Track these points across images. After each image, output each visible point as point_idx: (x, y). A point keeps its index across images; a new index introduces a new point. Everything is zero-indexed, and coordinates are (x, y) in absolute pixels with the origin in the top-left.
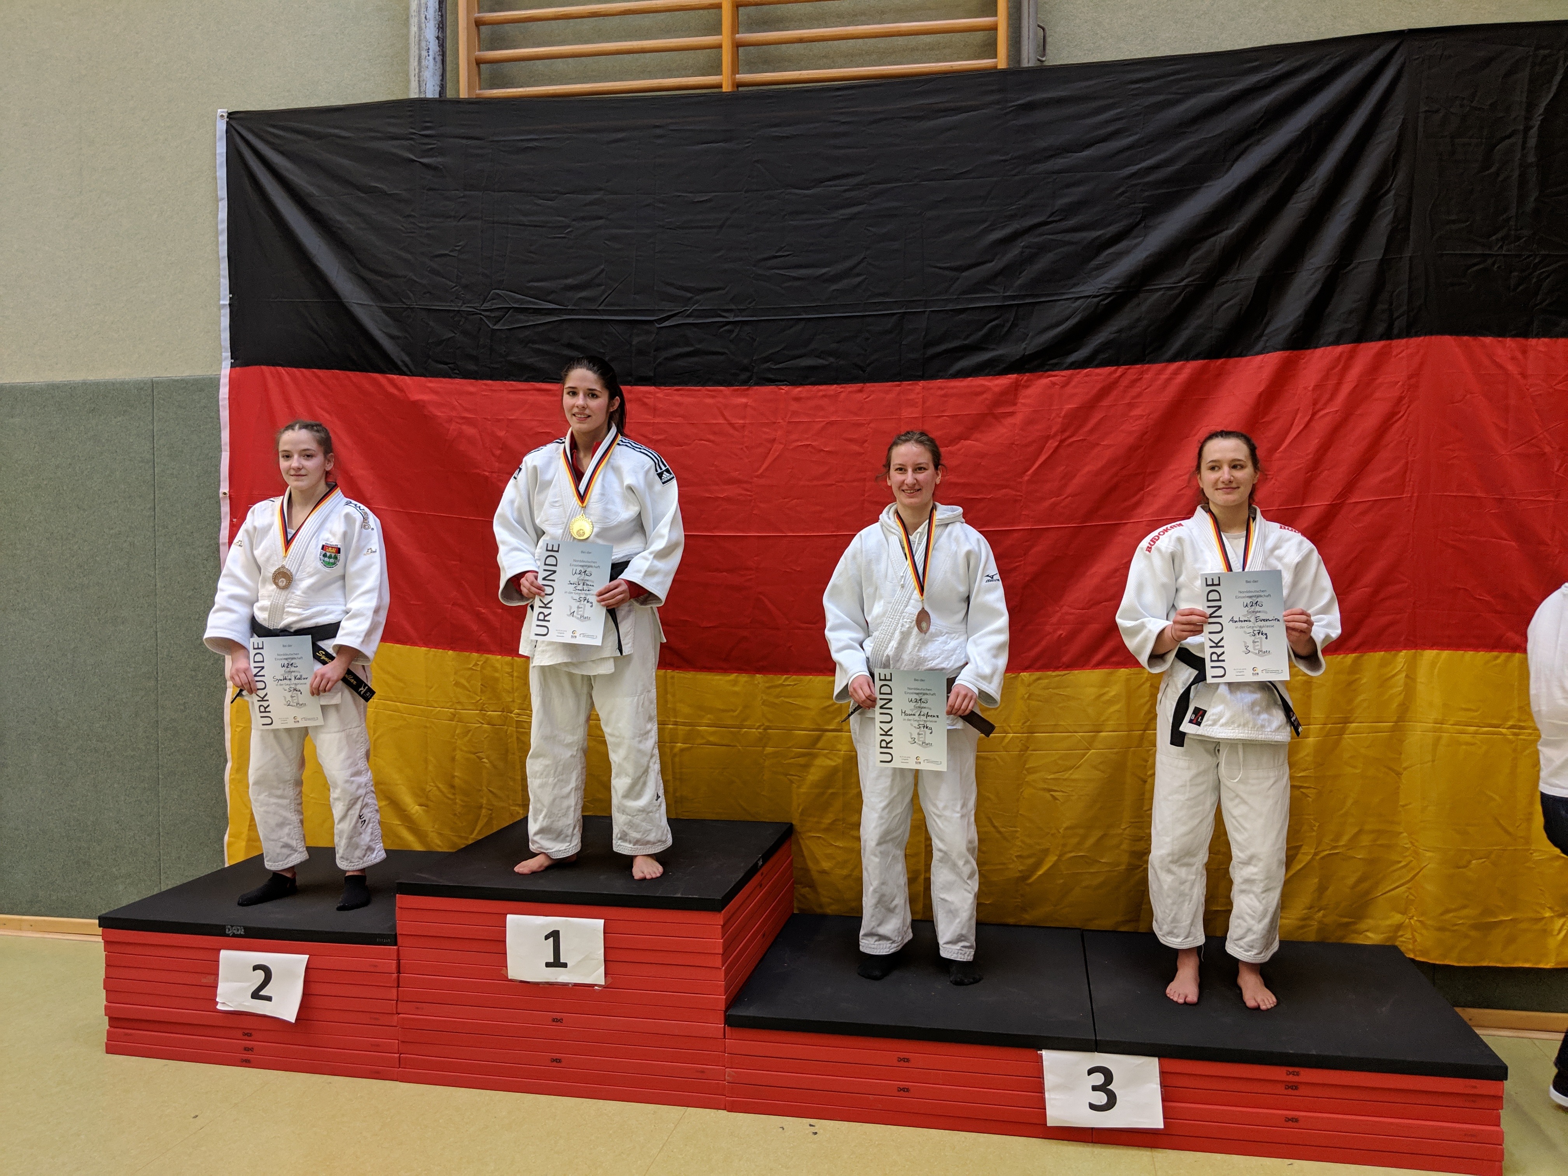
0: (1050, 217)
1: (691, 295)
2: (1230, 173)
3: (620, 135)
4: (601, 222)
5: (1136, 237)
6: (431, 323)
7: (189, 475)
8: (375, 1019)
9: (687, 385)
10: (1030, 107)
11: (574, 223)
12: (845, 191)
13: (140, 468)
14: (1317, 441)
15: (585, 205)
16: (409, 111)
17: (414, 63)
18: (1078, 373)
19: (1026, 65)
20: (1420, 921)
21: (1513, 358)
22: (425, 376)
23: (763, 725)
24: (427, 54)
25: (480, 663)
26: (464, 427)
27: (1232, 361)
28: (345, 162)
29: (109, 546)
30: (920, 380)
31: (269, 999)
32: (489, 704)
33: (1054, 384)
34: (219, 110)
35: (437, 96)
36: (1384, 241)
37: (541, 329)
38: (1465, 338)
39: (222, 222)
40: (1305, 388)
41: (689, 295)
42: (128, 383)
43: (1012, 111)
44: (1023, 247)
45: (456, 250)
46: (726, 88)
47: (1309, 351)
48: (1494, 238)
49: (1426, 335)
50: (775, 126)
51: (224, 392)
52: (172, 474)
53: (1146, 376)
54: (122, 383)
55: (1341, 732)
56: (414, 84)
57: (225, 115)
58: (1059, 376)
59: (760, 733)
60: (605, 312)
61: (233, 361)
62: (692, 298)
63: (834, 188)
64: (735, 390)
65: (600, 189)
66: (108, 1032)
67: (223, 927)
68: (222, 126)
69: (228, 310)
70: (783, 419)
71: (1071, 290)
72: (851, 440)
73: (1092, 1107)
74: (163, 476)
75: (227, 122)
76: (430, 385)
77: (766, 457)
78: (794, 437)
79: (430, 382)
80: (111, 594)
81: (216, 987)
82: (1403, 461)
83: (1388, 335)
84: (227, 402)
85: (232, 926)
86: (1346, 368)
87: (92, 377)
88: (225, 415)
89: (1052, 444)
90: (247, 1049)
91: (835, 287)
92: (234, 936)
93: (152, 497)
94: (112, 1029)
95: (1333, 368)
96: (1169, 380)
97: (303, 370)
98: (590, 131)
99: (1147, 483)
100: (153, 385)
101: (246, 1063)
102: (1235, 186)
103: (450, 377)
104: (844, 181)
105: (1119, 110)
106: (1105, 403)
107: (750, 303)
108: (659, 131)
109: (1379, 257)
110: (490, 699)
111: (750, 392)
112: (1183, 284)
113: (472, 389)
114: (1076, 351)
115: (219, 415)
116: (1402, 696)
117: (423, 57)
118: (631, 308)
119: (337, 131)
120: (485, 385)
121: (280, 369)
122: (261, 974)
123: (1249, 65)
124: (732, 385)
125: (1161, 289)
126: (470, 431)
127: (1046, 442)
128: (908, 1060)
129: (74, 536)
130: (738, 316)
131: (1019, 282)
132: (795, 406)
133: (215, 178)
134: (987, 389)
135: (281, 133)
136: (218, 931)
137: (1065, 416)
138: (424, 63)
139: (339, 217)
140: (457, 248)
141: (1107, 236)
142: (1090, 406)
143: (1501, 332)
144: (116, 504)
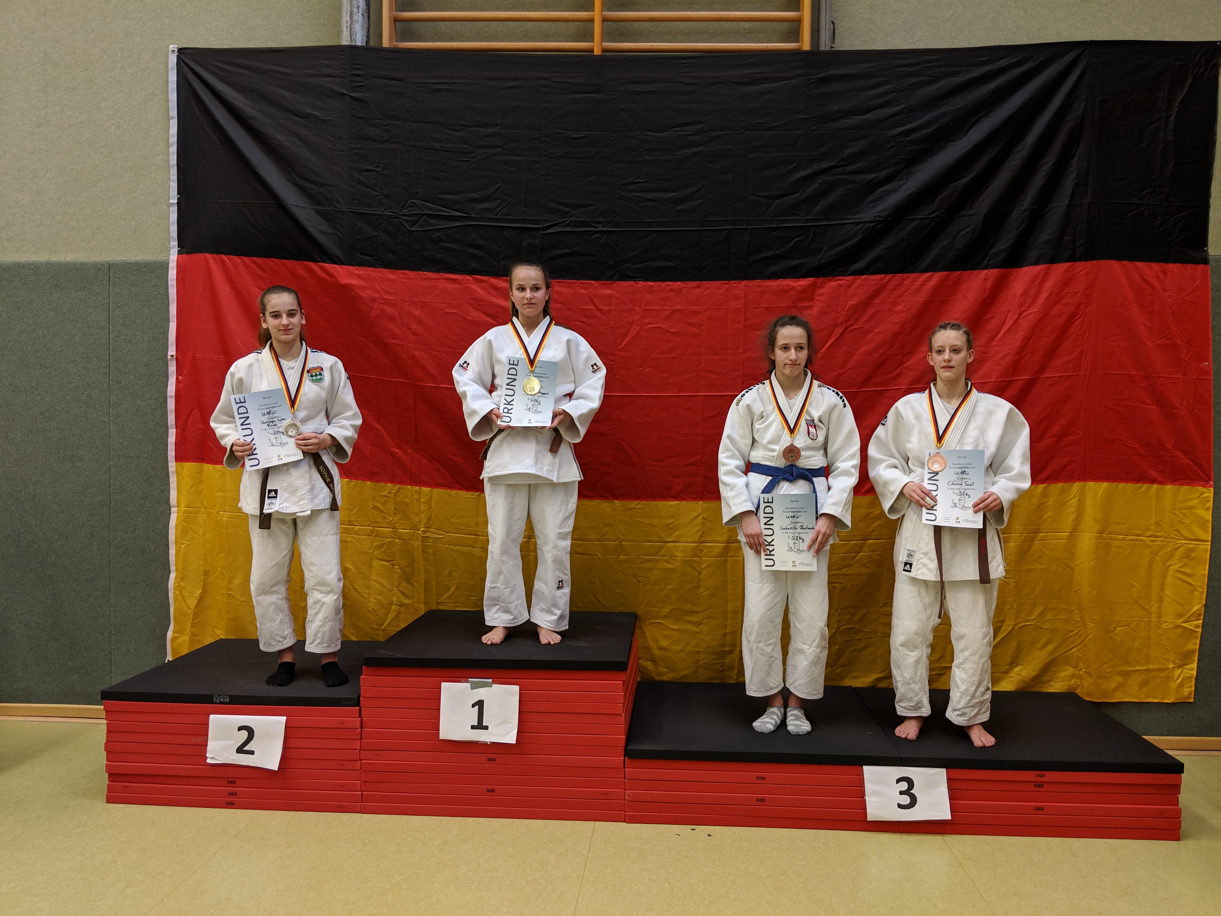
0: (839, 163)
1: (569, 209)
2: (967, 136)
3: (514, 83)
4: (499, 150)
5: (902, 180)
6: (358, 224)
7: (140, 340)
8: (343, 765)
9: (565, 279)
10: (827, 80)
11: (476, 150)
12: (690, 135)
13: (98, 334)
14: (1022, 333)
15: (485, 137)
16: (341, 55)
17: (346, 18)
18: (859, 278)
19: (824, 49)
20: (1086, 672)
21: (1157, 277)
22: (353, 265)
23: (619, 538)
24: (357, 11)
25: (393, 491)
26: (385, 307)
27: (967, 273)
28: (285, 93)
29: (68, 398)
30: (743, 280)
31: (252, 753)
32: (400, 523)
33: (841, 286)
34: (171, 46)
35: (364, 44)
36: (1069, 192)
37: (450, 231)
38: (1125, 262)
39: (173, 136)
40: (1015, 295)
41: (567, 209)
42: (87, 264)
43: (813, 82)
44: (821, 183)
45: (380, 167)
46: (597, 52)
47: (1016, 269)
48: (1145, 192)
49: (1098, 260)
50: (636, 83)
51: (172, 274)
52: (125, 339)
53: (905, 282)
54: (82, 264)
55: (1033, 540)
56: (346, 34)
57: (176, 50)
58: (845, 280)
59: (616, 545)
60: (500, 220)
61: (179, 249)
62: (570, 211)
63: (680, 133)
64: (603, 284)
65: (497, 125)
66: (108, 786)
67: (211, 697)
68: (173, 59)
69: (176, 208)
70: (639, 307)
71: (855, 217)
72: (691, 324)
73: (900, 806)
74: (117, 341)
75: (178, 56)
76: (357, 272)
77: (626, 335)
78: (646, 321)
79: (357, 270)
80: (70, 438)
81: (207, 746)
82: (1080, 349)
83: (1072, 259)
84: (175, 282)
85: (219, 696)
86: (1043, 282)
87: (54, 259)
88: (173, 292)
89: (839, 330)
90: (231, 794)
91: (679, 208)
92: (221, 703)
93: (108, 358)
94: (111, 783)
95: (1034, 281)
96: (922, 285)
97: (243, 257)
98: (489, 79)
99: (905, 361)
100: (110, 266)
101: (230, 805)
102: (971, 145)
103: (374, 267)
104: (686, 128)
105: (889, 87)
106: (877, 301)
107: (615, 217)
108: (545, 82)
109: (1067, 203)
110: (400, 519)
111: (614, 285)
112: (933, 215)
113: (392, 277)
114: (858, 262)
115: (168, 292)
116: (1075, 515)
117: (354, 13)
118: (522, 218)
119: (275, 68)
120: (403, 274)
121: (223, 257)
122: (245, 734)
123: (981, 59)
124: (600, 279)
125: (918, 218)
126: (389, 310)
127: (835, 329)
128: (764, 778)
129: (37, 389)
130: (605, 227)
131: (816, 210)
132: (649, 297)
133: (168, 101)
134: (794, 288)
135: (225, 66)
136: (207, 699)
137: (848, 310)
138: (355, 17)
139: (278, 137)
140: (381, 165)
141: (881, 178)
142: (866, 303)
143: (1149, 258)
144: (75, 363)
